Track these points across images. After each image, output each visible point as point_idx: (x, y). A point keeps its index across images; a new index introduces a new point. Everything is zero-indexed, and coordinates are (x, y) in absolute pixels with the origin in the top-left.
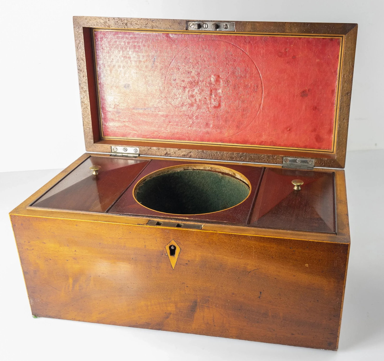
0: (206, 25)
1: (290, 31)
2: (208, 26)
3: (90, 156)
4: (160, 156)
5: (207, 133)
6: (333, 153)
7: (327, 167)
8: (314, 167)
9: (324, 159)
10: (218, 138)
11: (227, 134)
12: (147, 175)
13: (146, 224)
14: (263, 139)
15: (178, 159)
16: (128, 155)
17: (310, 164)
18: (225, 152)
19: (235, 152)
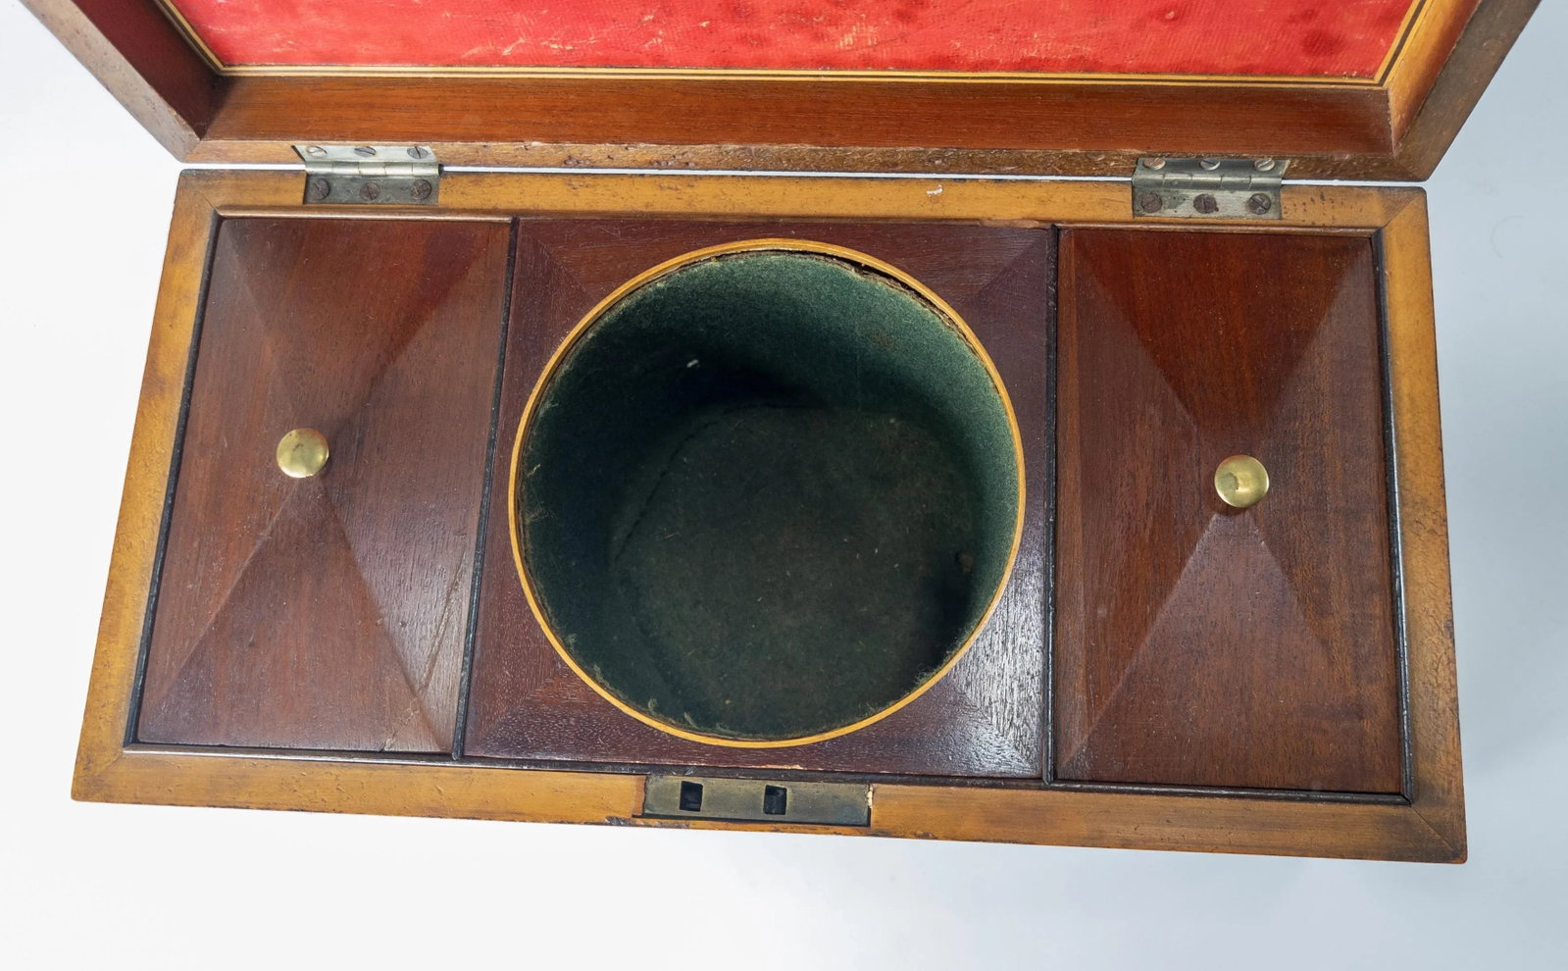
3: (220, 220)
4: (542, 167)
5: (743, 39)
6: (1380, 88)
7: (1341, 179)
8: (1284, 182)
9: (1336, 159)
10: (805, 54)
11: (849, 39)
12: (536, 391)
13: (641, 809)
14: (1033, 50)
15: (632, 176)
16: (390, 171)
17: (1269, 168)
18: (852, 148)
19: (902, 149)
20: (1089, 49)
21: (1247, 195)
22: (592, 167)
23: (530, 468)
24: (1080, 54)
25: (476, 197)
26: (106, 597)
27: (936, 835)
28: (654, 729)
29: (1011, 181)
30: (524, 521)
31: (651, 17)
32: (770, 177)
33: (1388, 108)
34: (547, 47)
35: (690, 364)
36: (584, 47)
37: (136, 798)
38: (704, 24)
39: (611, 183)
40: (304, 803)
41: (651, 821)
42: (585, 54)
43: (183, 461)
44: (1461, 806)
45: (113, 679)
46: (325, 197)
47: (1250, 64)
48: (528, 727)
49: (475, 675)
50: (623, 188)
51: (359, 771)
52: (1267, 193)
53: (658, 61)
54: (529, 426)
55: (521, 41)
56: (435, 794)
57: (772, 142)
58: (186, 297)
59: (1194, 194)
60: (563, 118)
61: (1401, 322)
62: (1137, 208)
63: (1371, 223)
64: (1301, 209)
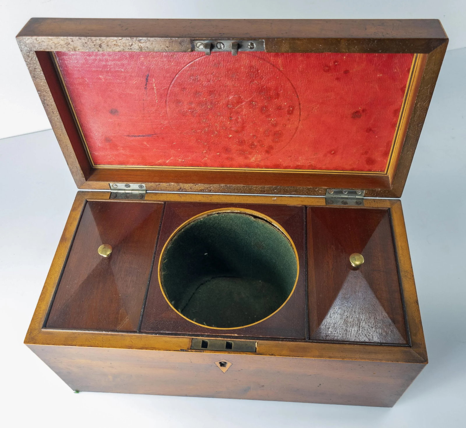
0: (222, 45)
1: (347, 51)
2: (225, 46)
3: (87, 202)
4: (173, 191)
5: (227, 158)
6: (386, 175)
7: (379, 197)
8: (364, 198)
9: (377, 190)
10: (242, 163)
11: (253, 159)
12: (168, 241)
13: (190, 347)
14: (299, 163)
15: (196, 194)
16: (133, 192)
17: (360, 194)
18: (254, 186)
19: (266, 186)
20: (313, 162)
21: (355, 201)
22: (186, 192)
23: (164, 260)
24: (311, 164)
25: (155, 198)
26: (42, 291)
27: (275, 354)
28: (195, 324)
29: (294, 197)
30: (161, 273)
31: (205, 151)
32: (232, 195)
33: (389, 179)
34: (178, 160)
35: (205, 254)
36: (187, 160)
37: (43, 343)
38: (218, 154)
39: (190, 195)
40: (92, 345)
41: (193, 350)
42: (187, 163)
43: (69, 258)
44: (425, 348)
45: (41, 311)
46: (115, 198)
47: (353, 168)
48: (159, 324)
49: (145, 311)
50: (193, 197)
51: (109, 336)
52: (360, 200)
53: (206, 165)
54: (165, 251)
55: (172, 158)
56: (131, 343)
57: (233, 184)
58: (75, 219)
59: (342, 200)
60: (180, 178)
61: (397, 230)
62: (327, 203)
63: (387, 207)
64: (369, 204)
